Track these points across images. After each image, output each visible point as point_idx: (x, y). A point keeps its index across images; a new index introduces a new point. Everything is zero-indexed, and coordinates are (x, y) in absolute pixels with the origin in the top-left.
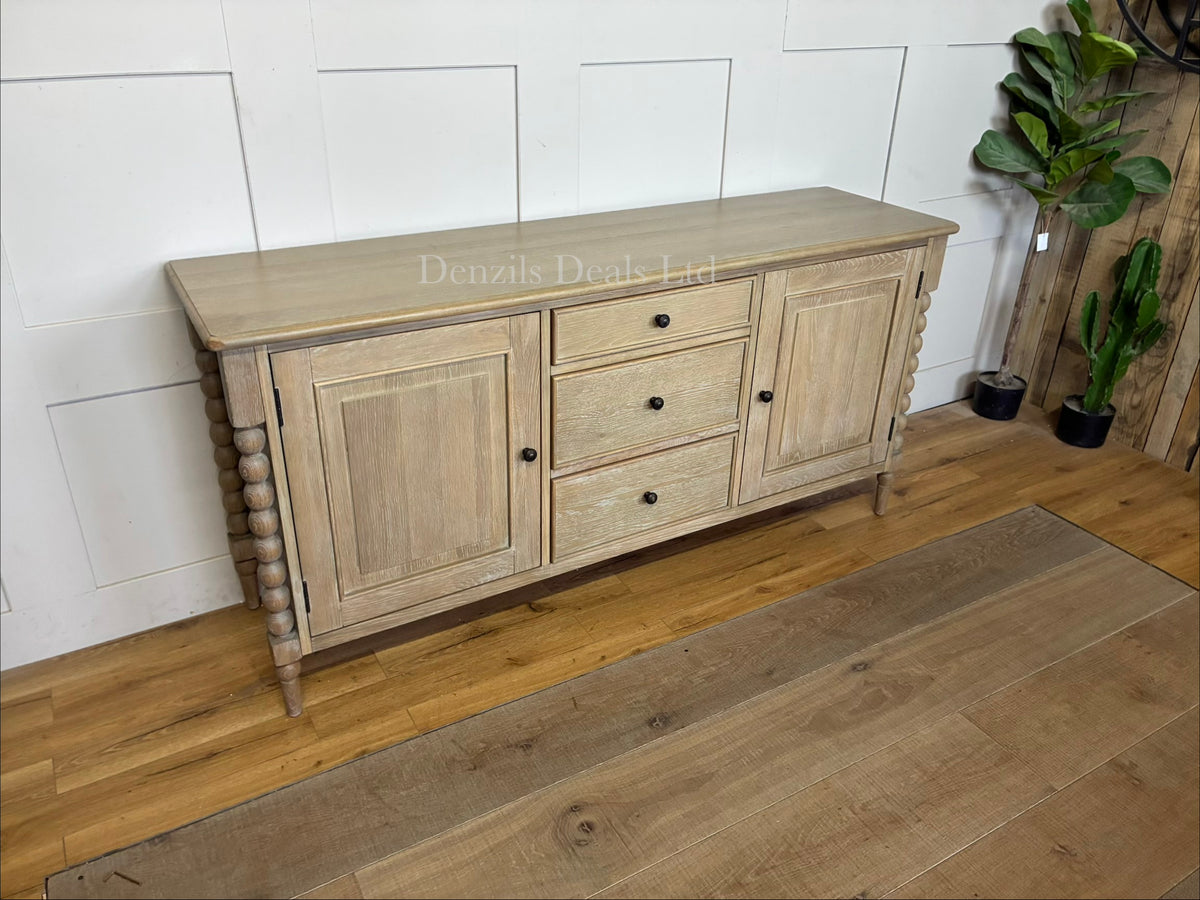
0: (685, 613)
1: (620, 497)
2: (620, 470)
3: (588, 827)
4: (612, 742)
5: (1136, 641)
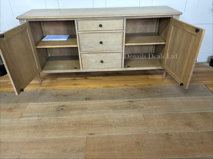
1: (96, 60)
2: (95, 55)
3: (63, 109)
4: (77, 99)
5: (199, 115)
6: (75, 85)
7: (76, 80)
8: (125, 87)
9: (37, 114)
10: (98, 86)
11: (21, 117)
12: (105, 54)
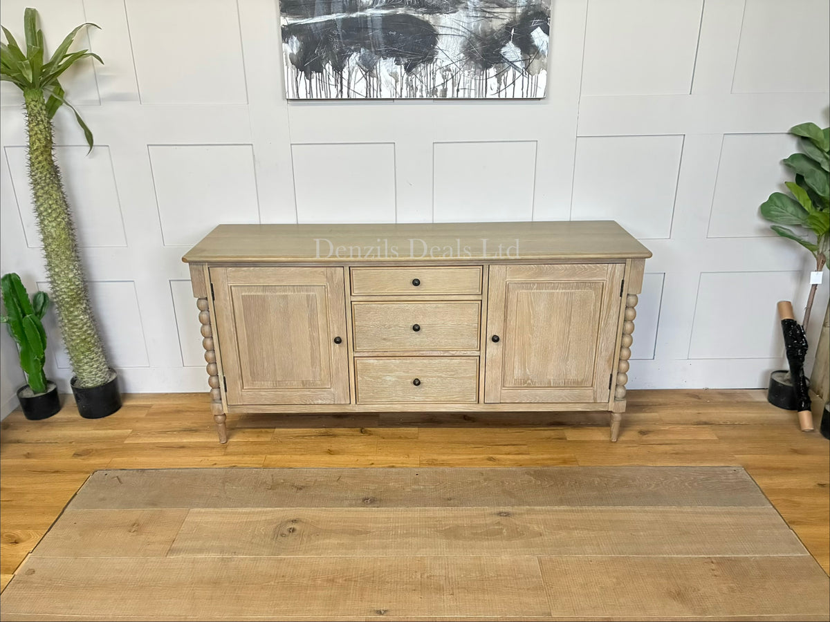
0: (435, 457)
1: (398, 377)
2: (398, 361)
3: (294, 530)
4: (338, 501)
5: (714, 566)
6: (330, 452)
7: (335, 436)
8: (489, 466)
9: (215, 543)
10: (402, 459)
11: (171, 551)
12: (426, 361)
